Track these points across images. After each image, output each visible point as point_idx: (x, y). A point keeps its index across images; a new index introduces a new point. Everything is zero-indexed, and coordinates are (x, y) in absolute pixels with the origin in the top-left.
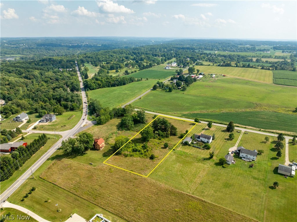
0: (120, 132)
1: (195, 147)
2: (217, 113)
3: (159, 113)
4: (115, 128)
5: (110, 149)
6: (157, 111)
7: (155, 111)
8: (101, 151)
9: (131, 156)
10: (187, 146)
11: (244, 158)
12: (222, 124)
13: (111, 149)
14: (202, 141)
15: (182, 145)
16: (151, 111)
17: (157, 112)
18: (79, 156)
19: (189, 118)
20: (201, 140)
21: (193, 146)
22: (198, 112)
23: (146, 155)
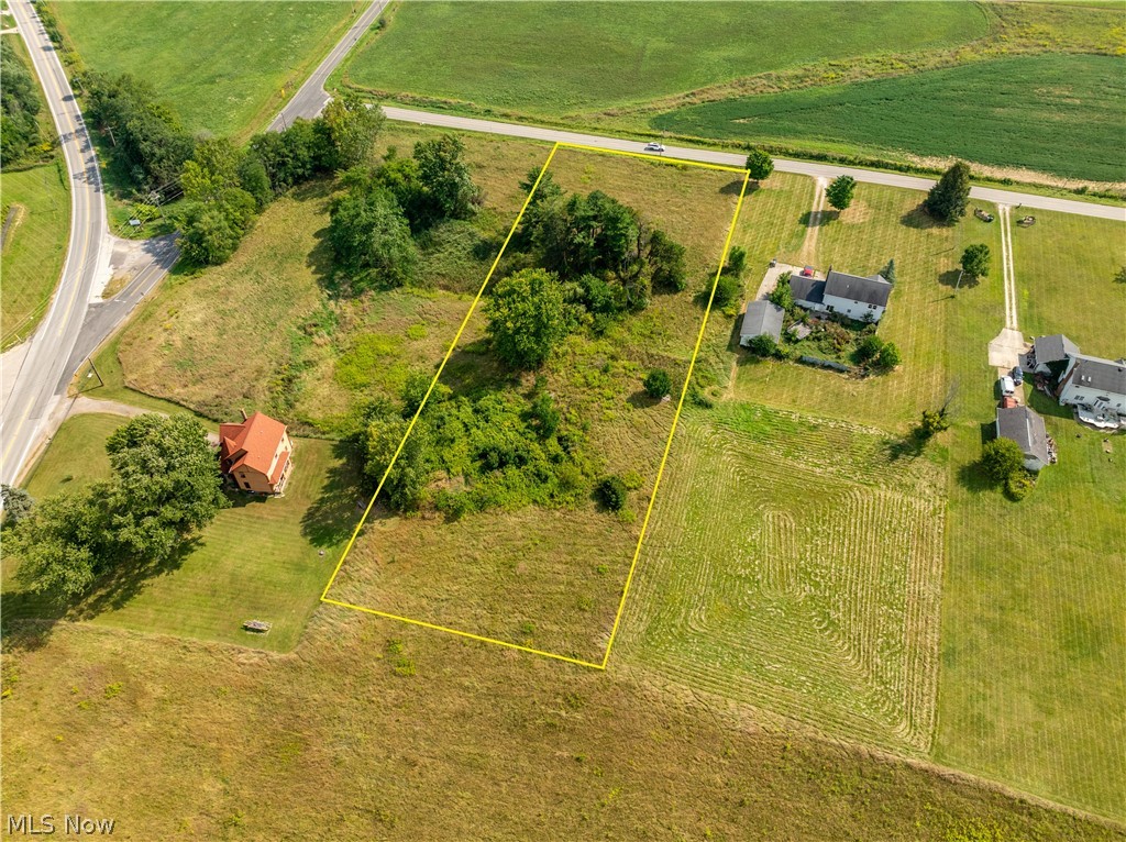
0: (347, 308)
1: (813, 364)
2: (827, 90)
3: (521, 119)
4: (306, 276)
5: (332, 471)
6: (508, 111)
7: (495, 108)
8: (284, 502)
9: (482, 504)
10: (769, 365)
11: (1087, 408)
12: (886, 166)
13: (338, 463)
14: (834, 317)
15: (741, 363)
16: (473, 113)
17: (506, 116)
18: (156, 579)
19: (698, 142)
20: (830, 308)
21: (800, 360)
22: (727, 92)
23: (566, 485)
